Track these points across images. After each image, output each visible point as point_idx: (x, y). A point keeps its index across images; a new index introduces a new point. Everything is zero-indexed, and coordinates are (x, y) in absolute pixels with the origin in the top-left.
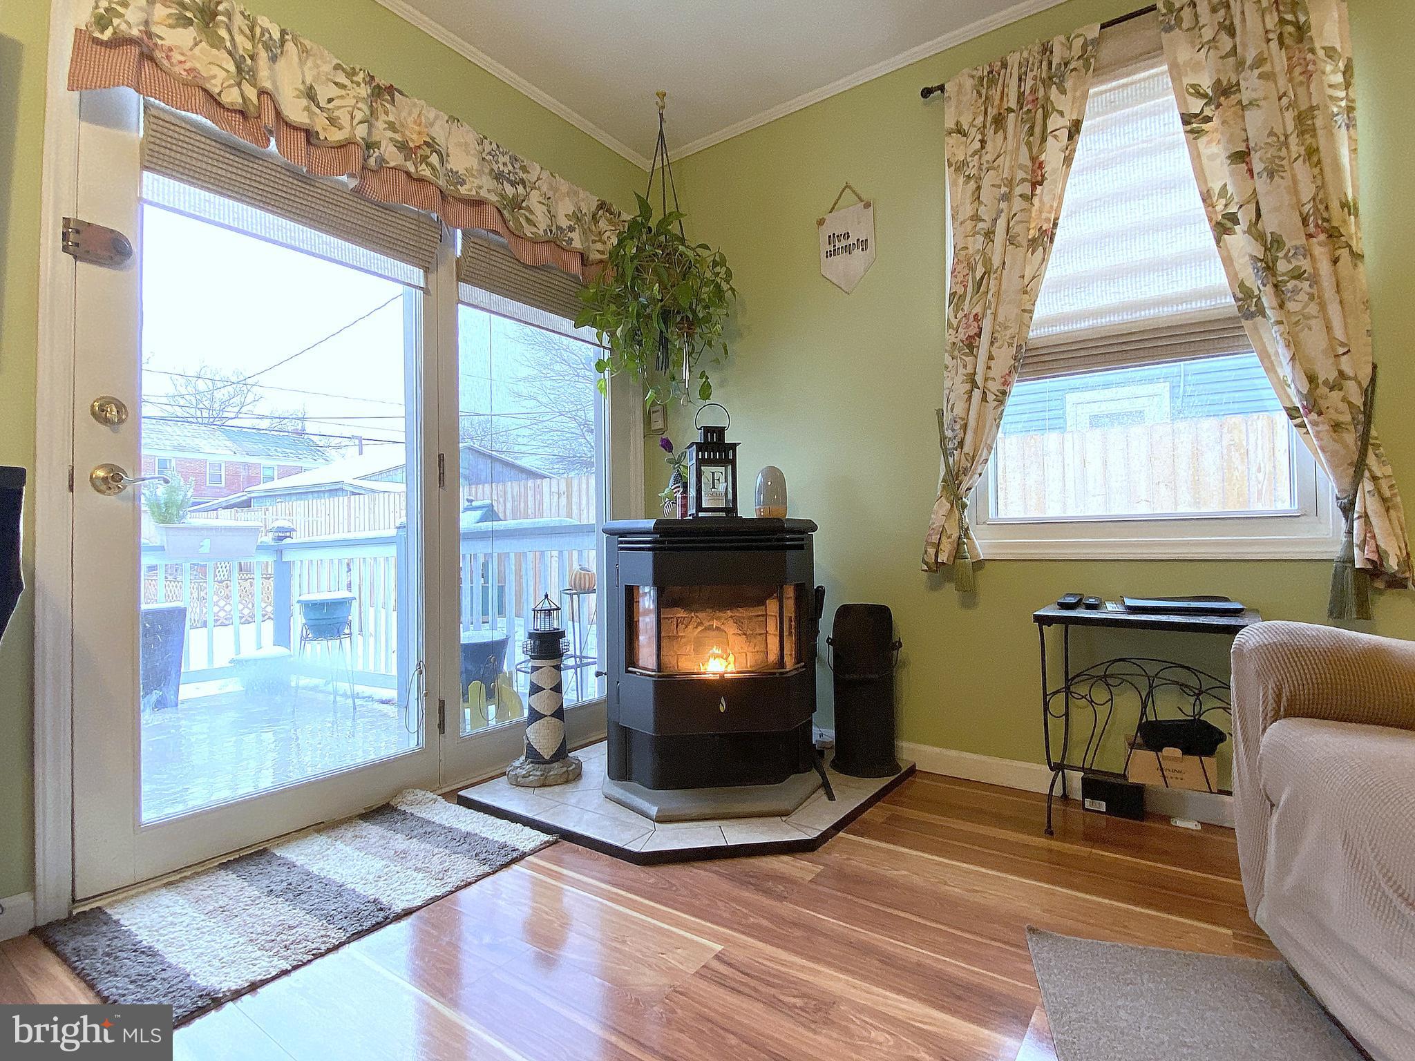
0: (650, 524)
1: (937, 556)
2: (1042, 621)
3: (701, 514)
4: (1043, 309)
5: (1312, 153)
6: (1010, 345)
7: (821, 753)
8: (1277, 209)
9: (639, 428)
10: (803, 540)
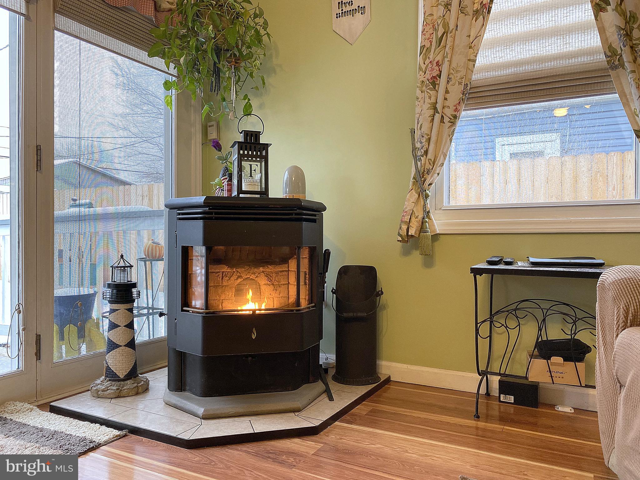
0: (201, 199)
1: (408, 231)
2: (476, 272)
3: (241, 195)
4: (482, 60)
6: (460, 83)
7: (326, 371)
9: (198, 138)
10: (315, 215)
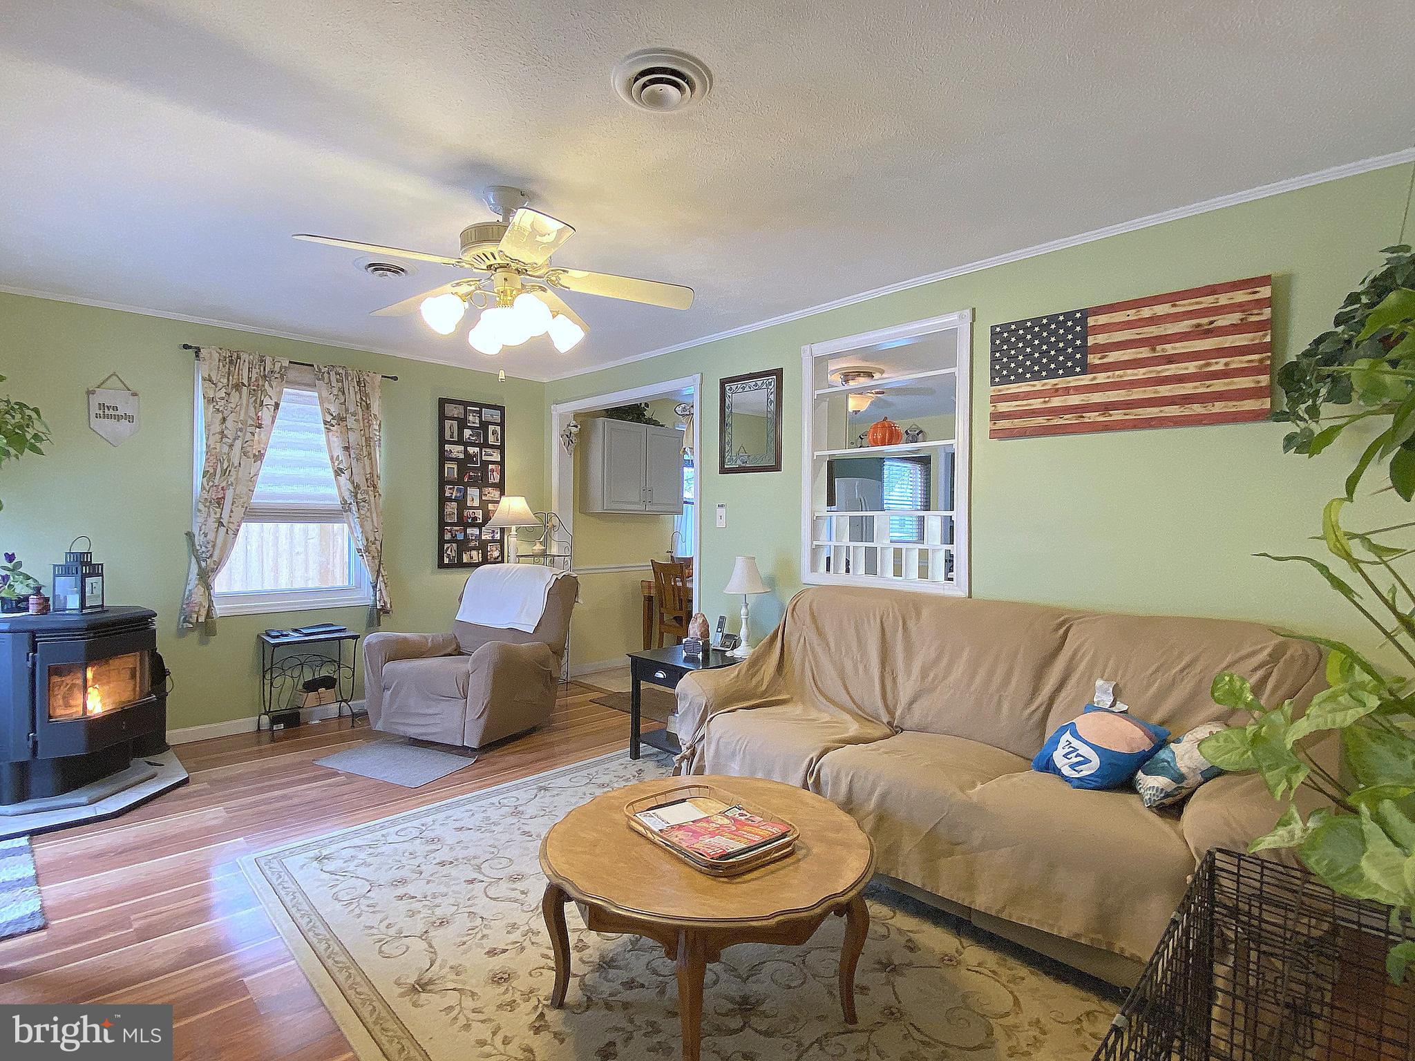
1: (197, 620)
3: (85, 611)
4: (259, 488)
5: (370, 454)
6: (243, 507)
8: (359, 474)
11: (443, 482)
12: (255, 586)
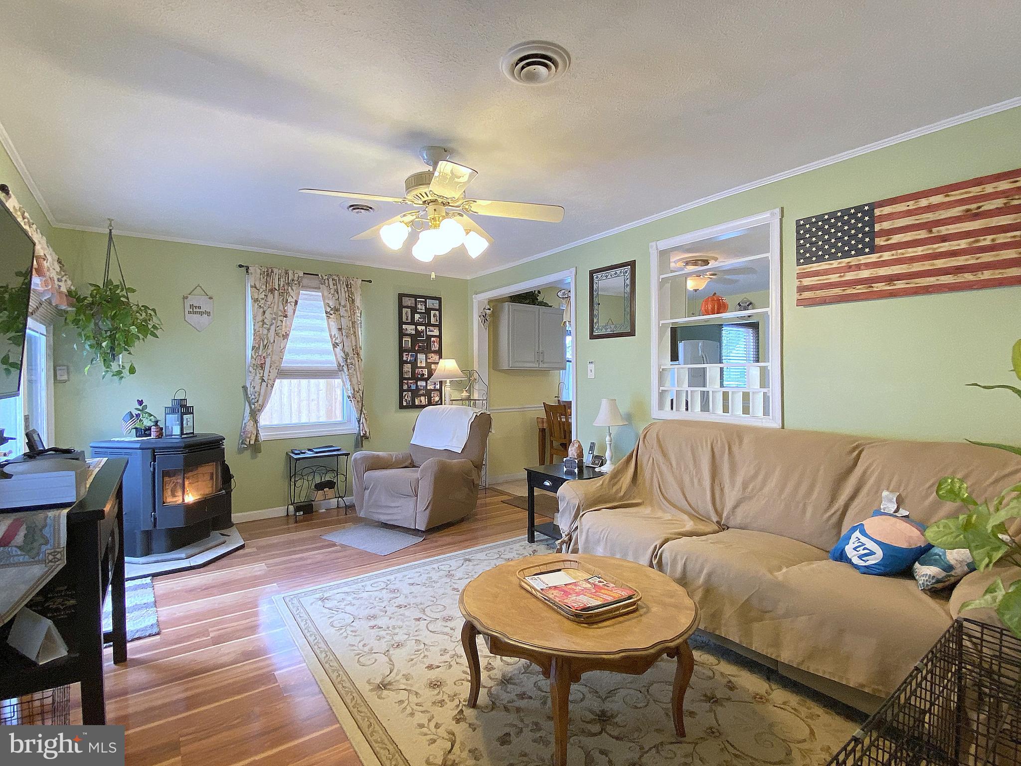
1: (250, 442)
3: (183, 436)
4: (287, 357)
5: (355, 332)
6: (276, 369)
8: (348, 346)
9: (52, 379)
10: (218, 445)
11: (401, 350)
12: (286, 421)
